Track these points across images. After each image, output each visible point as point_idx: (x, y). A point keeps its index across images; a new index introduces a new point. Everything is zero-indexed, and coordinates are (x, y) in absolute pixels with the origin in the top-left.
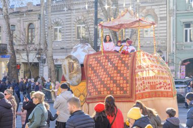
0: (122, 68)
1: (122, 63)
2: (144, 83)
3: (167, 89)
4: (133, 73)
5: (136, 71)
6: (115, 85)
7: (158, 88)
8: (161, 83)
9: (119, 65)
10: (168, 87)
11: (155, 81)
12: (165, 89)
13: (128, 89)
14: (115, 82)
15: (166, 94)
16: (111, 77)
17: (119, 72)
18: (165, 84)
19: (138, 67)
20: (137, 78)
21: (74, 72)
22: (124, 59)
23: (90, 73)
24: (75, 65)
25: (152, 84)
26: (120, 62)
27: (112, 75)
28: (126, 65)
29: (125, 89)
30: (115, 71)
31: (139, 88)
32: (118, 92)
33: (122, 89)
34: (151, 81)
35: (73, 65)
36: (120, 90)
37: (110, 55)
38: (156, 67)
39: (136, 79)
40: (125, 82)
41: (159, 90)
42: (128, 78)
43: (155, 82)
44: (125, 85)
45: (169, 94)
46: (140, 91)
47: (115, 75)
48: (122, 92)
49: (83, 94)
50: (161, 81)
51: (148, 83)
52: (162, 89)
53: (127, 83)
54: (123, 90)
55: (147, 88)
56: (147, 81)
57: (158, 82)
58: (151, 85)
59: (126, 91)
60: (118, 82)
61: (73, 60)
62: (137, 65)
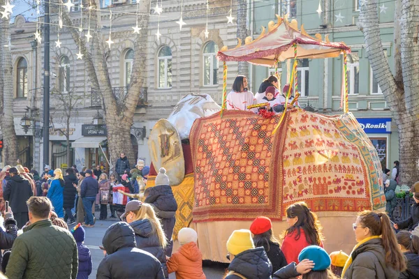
0: (259, 148)
1: (259, 137)
2: (300, 181)
3: (354, 192)
4: (278, 158)
5: (285, 154)
6: (241, 184)
7: (331, 191)
8: (338, 181)
9: (253, 141)
10: (356, 188)
11: (326, 175)
12: (348, 192)
13: (267, 192)
14: (242, 177)
15: (350, 203)
16: (234, 167)
17: (251, 156)
18: (350, 183)
19: (290, 145)
20: (286, 168)
21: (170, 156)
22: (263, 128)
23: (199, 157)
24: (172, 141)
25: (317, 182)
26: (255, 133)
27: (237, 163)
28: (267, 142)
29: (261, 192)
30: (244, 155)
31: (291, 192)
32: (248, 199)
33: (255, 192)
34: (316, 175)
35: (168, 140)
36: (252, 196)
37: (239, 119)
38: (331, 144)
39: (284, 172)
40: (261, 177)
41: (334, 195)
42: (267, 170)
43: (325, 179)
44: (261, 185)
45: (359, 204)
46: (291, 197)
47: (244, 162)
48: (255, 200)
49: (188, 203)
50: (340, 175)
51: (310, 179)
52: (343, 194)
53: (265, 180)
54: (257, 195)
55: (306, 191)
56: (308, 176)
57: (333, 178)
58: (315, 184)
59: (263, 196)
60: (248, 177)
61: (169, 130)
62: (288, 141)
